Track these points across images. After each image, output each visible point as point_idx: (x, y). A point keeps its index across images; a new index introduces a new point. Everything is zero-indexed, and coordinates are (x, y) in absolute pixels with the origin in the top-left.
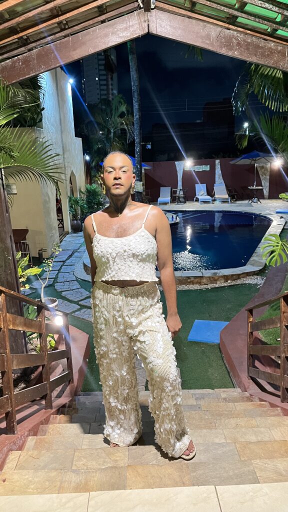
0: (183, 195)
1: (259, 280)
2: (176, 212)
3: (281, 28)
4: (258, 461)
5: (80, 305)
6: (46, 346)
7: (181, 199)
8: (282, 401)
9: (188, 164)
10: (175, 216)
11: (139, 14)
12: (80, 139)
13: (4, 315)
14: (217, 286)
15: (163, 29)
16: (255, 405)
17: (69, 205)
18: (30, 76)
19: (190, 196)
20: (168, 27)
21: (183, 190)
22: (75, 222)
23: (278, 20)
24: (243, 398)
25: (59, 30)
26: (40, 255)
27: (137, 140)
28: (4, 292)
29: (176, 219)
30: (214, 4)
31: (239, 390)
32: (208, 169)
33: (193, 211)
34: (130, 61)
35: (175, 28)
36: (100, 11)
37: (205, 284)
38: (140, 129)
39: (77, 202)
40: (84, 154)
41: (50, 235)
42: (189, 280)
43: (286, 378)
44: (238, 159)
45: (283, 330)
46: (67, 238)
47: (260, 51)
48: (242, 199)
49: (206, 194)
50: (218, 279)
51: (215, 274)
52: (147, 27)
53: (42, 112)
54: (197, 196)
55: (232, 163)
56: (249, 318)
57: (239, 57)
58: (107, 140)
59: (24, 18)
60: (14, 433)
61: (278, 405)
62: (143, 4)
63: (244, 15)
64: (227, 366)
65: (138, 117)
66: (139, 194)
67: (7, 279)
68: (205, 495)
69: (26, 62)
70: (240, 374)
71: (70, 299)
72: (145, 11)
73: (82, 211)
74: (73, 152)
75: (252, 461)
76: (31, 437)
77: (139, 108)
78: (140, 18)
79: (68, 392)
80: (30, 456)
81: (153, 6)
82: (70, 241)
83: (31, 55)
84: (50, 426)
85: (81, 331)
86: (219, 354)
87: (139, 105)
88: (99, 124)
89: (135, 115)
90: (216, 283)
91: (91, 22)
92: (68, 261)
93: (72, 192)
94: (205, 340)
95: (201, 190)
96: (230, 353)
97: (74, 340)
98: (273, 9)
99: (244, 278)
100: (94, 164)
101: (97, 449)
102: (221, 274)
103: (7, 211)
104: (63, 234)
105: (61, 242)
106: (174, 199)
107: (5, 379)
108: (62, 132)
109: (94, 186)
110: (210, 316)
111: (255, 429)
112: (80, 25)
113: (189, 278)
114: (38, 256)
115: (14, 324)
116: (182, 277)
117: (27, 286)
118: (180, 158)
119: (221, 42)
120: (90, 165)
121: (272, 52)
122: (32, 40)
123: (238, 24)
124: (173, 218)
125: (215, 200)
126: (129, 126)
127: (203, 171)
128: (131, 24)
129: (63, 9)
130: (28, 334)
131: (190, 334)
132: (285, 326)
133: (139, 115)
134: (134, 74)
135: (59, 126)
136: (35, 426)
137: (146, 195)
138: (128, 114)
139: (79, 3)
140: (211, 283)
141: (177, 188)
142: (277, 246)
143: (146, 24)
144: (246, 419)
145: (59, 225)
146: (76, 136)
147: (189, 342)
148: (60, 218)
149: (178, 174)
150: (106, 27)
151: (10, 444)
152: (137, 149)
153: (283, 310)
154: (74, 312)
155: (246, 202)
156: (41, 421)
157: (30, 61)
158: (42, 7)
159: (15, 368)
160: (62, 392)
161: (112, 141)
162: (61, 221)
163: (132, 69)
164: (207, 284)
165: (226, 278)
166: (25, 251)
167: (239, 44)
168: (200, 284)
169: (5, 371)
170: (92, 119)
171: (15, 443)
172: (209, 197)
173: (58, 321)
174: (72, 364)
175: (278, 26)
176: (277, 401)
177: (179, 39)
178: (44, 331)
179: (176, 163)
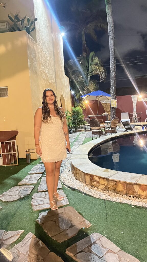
7: (137, 120)
9: (140, 97)
12: (68, 78)
27: (112, 68)
34: (107, 10)
54: (146, 118)
66: (114, 109)
74: (63, 82)
87: (114, 41)
108: (55, 62)
114: (25, 157)
120: (74, 97)
124: (143, 128)
135: (53, 56)
141: (133, 113)
149: (133, 104)
163: (109, 15)
166: (11, 151)
179: (132, 96)
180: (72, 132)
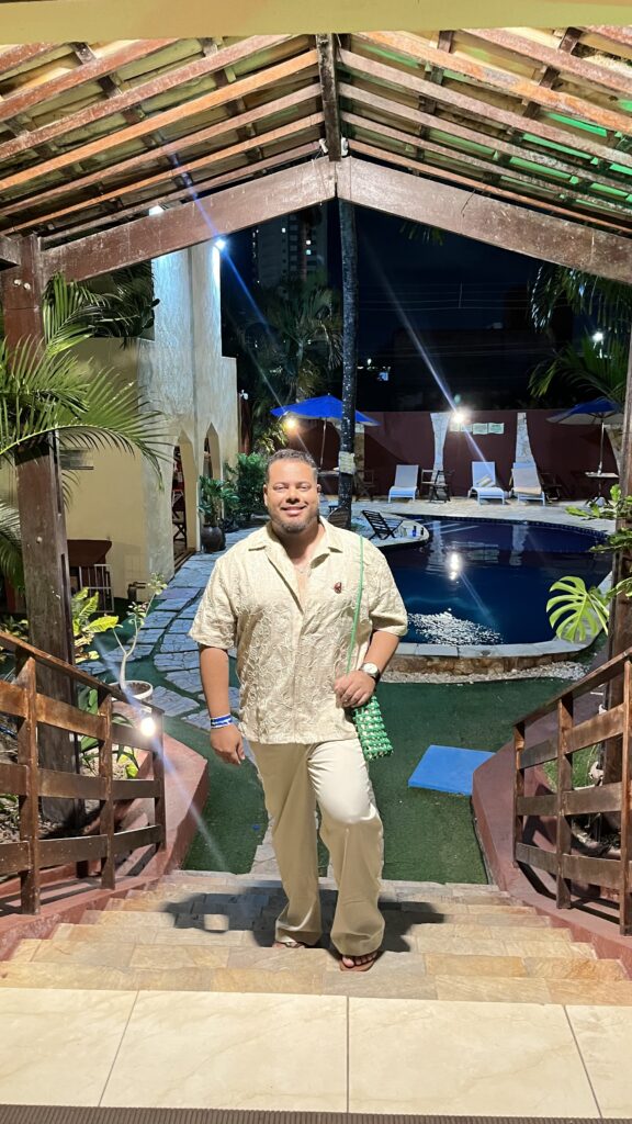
0: (444, 484)
1: (576, 672)
2: (423, 519)
3: (580, 196)
4: (447, 977)
5: (199, 701)
6: (109, 765)
7: (440, 492)
8: (560, 906)
9: (457, 419)
10: (419, 527)
11: (320, 164)
12: (233, 361)
13: (31, 694)
14: (487, 679)
15: (364, 192)
16: (507, 911)
17: (200, 494)
18: (118, 267)
19: (459, 485)
20: (372, 189)
21: (445, 472)
22: (211, 530)
23: (574, 181)
24: (492, 899)
25: (174, 187)
26: (132, 595)
27: (348, 368)
28: (34, 655)
29: (422, 533)
30: (453, 152)
31: (495, 888)
32: (501, 432)
33: (461, 519)
35: (384, 191)
36: (249, 157)
37: (463, 674)
38: (355, 347)
39: (217, 489)
40: (239, 391)
41: (155, 555)
42: (429, 664)
43: (566, 860)
44: (566, 415)
45: (561, 764)
46: (192, 563)
47: (542, 234)
48: (573, 498)
49: (494, 483)
50: (491, 664)
51: (485, 653)
52: (334, 188)
53: (155, 308)
54: (473, 488)
55: (549, 420)
56: (517, 741)
57: (504, 246)
58: (289, 363)
59: (109, 174)
60: (32, 911)
61: (549, 911)
62: (327, 147)
63: (509, 173)
64: (481, 840)
65: (351, 320)
66: (346, 478)
67: (51, 637)
68: (328, 1008)
69: (112, 243)
70: (498, 856)
71: (182, 688)
72: (331, 160)
73: (228, 509)
74: (216, 389)
75: (437, 977)
76: (63, 925)
77: (354, 304)
78: (321, 171)
79: (154, 866)
80: (57, 949)
81: (344, 152)
82: (196, 570)
83: (122, 232)
84: (104, 912)
85: (192, 752)
86: (469, 815)
87: (355, 297)
88: (275, 330)
89: (345, 316)
90: (486, 673)
91: (233, 176)
92: (187, 610)
93: (209, 466)
94: (445, 786)
95: (483, 475)
96: (486, 813)
97: (178, 768)
98: (556, 167)
99: (544, 664)
100: (259, 411)
101: (174, 947)
102: (497, 655)
103: (60, 509)
104: (183, 552)
105: (176, 571)
106: (425, 491)
107: (25, 809)
108: (194, 347)
109: (256, 457)
110: (462, 739)
111: (478, 942)
112: (213, 181)
113: (429, 658)
114: (127, 597)
115: (47, 714)
116: (414, 655)
117: (93, 655)
118: (441, 406)
119: (470, 219)
121: (565, 238)
122: (126, 203)
123: (506, 185)
124: (415, 531)
125: (513, 497)
126: (334, 336)
127: (490, 435)
128: (303, 183)
129: (180, 156)
130: (83, 747)
131: (415, 774)
132: (566, 755)
133: (355, 318)
134: (347, 235)
135: (189, 335)
136: (74, 908)
137: (365, 480)
138: (334, 312)
139: (210, 145)
140: (476, 672)
141: (432, 468)
142: (579, 601)
143: (332, 183)
144: (471, 927)
145: (177, 535)
146: (224, 354)
147: (413, 788)
148: (181, 519)
149: (436, 439)
150: (260, 186)
151: (24, 926)
152: (347, 386)
153: (562, 724)
154: (186, 714)
155: (581, 504)
156: (88, 903)
157: (119, 242)
158: (141, 157)
159: (45, 795)
160: (142, 864)
161: (300, 364)
162: (182, 525)
164: (468, 674)
165: (508, 663)
166: (101, 586)
167: (502, 222)
168: (452, 671)
169: (26, 797)
170: (262, 320)
171: (32, 928)
172: (499, 492)
173: (147, 727)
174: (164, 812)
175: (574, 193)
176: (550, 905)
177: (391, 211)
178: (108, 736)
179: (433, 415)
180: (235, 526)
